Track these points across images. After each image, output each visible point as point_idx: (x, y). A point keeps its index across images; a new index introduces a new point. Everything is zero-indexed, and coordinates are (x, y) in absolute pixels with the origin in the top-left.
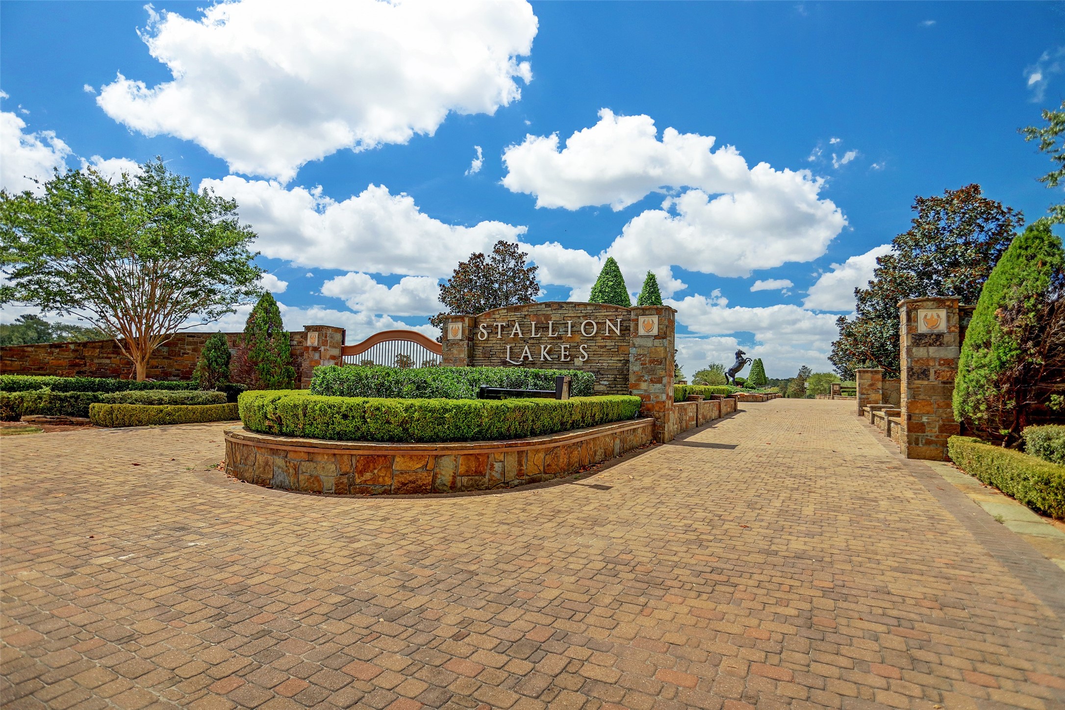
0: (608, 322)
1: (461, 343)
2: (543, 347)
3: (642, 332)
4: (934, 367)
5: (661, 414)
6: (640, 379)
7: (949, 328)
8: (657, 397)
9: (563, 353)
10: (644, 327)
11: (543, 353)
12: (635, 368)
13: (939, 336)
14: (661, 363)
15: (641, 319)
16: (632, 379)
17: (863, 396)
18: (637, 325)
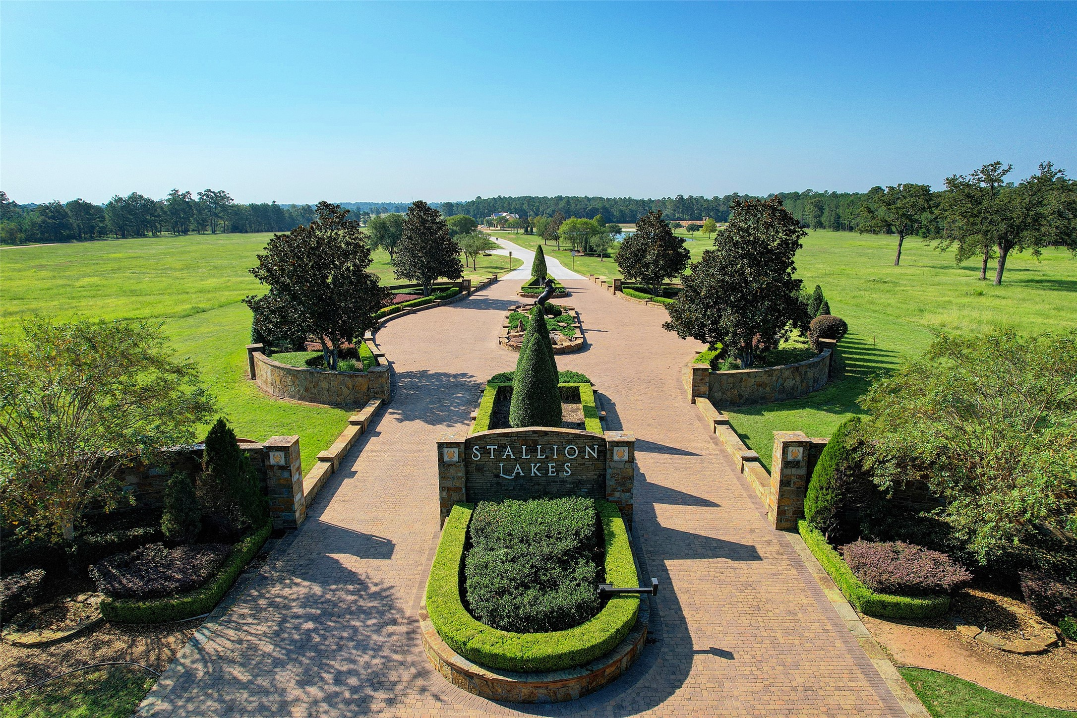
0: (587, 448)
1: (458, 464)
2: (533, 465)
3: (616, 458)
4: (794, 479)
5: (630, 512)
6: (614, 490)
7: (803, 458)
8: (627, 502)
9: (550, 470)
10: (617, 455)
11: (534, 470)
12: (610, 483)
13: (798, 462)
14: (630, 479)
15: (615, 449)
16: (609, 490)
17: (696, 388)
18: (613, 453)
